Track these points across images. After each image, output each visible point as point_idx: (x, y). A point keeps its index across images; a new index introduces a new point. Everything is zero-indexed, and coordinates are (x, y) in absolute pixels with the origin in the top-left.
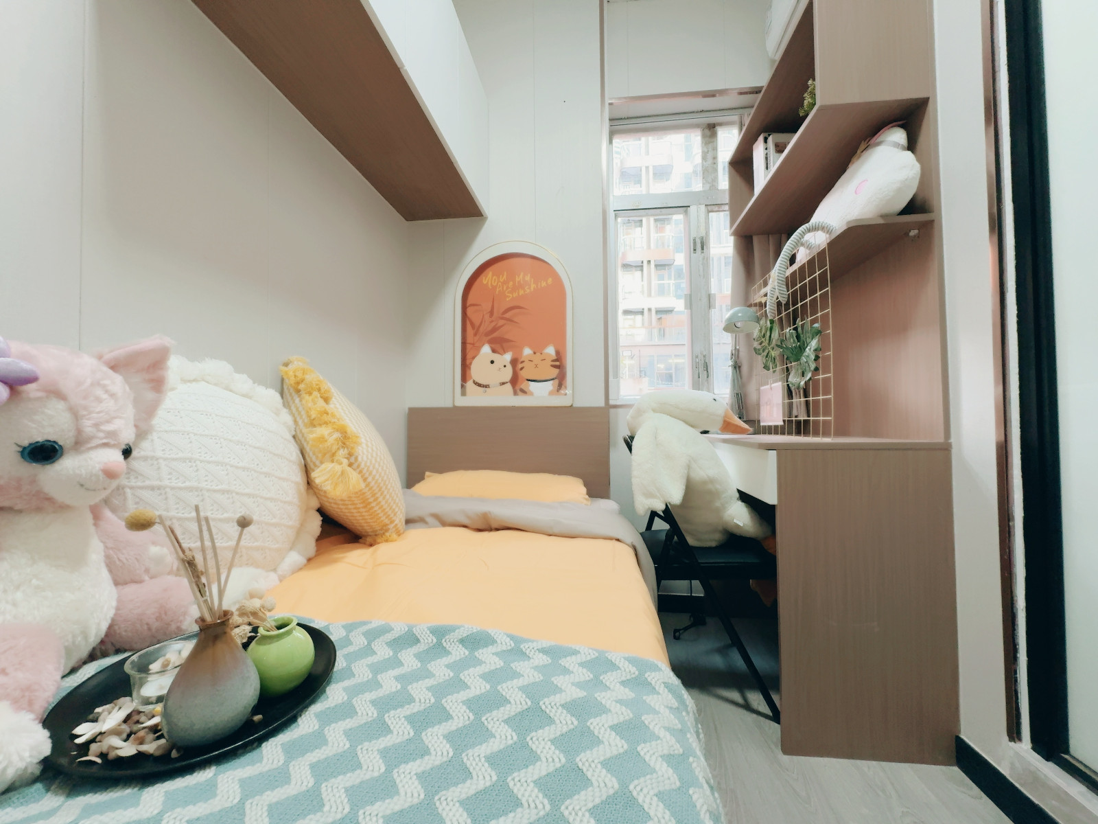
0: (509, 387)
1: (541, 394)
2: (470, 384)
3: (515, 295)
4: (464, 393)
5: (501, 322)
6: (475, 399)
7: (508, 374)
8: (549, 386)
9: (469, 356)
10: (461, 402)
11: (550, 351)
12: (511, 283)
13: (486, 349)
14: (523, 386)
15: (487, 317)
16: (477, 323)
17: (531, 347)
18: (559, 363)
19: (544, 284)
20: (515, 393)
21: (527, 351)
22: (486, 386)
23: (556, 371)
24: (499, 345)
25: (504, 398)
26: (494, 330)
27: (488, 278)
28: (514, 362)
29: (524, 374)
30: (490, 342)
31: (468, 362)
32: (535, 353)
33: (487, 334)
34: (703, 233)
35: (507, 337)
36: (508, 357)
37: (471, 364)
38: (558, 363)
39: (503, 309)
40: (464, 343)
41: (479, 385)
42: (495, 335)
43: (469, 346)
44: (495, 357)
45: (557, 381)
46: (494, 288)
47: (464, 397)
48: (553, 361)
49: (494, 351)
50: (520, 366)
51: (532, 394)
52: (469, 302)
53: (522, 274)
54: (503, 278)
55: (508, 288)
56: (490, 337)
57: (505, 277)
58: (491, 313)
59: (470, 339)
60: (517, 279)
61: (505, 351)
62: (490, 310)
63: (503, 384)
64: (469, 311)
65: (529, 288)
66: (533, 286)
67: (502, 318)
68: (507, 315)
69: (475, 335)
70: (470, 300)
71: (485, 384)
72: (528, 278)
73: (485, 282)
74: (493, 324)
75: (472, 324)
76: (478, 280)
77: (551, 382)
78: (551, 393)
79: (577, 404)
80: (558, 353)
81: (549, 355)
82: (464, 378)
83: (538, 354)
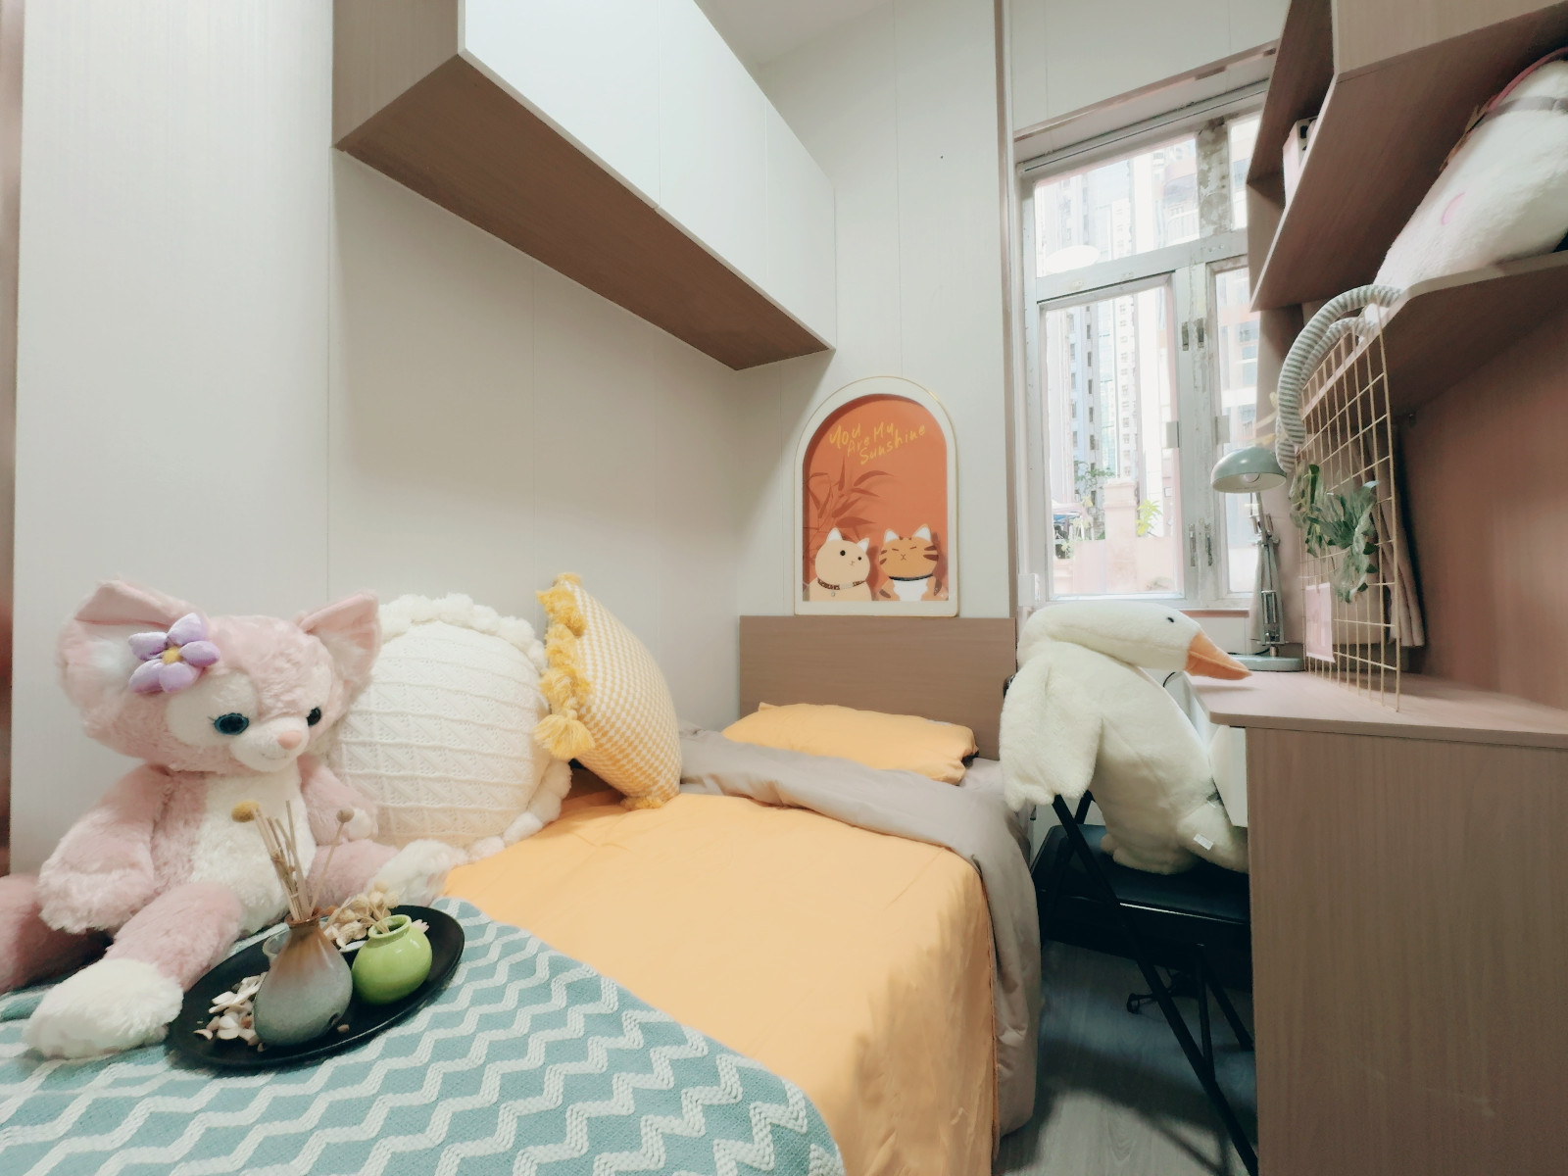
0: (865, 588)
1: (911, 599)
2: (814, 585)
3: (873, 455)
4: (806, 597)
5: (855, 496)
6: (821, 605)
7: (863, 570)
8: (923, 586)
9: (812, 546)
10: (805, 609)
11: (924, 534)
12: (867, 440)
13: (835, 535)
14: (885, 587)
15: (835, 490)
16: (822, 499)
17: (896, 531)
18: (936, 552)
19: (913, 436)
20: (874, 597)
21: (890, 536)
22: (836, 587)
23: (932, 565)
24: (852, 529)
25: (858, 604)
26: (846, 507)
27: (837, 436)
28: (872, 553)
29: (886, 569)
30: (840, 525)
31: (811, 555)
32: (901, 538)
33: (837, 514)
34: (1201, 312)
35: (862, 516)
36: (864, 545)
37: (815, 556)
38: (934, 553)
39: (855, 479)
40: (806, 529)
41: (826, 586)
42: (846, 514)
43: (812, 532)
44: (847, 546)
45: (933, 580)
46: (845, 448)
47: (806, 603)
48: (928, 549)
49: (845, 537)
50: (881, 557)
51: (897, 598)
52: (812, 471)
53: (882, 424)
54: (857, 432)
55: (863, 446)
56: (838, 519)
57: (859, 430)
58: (841, 484)
59: (813, 524)
60: (876, 433)
61: (859, 538)
62: (837, 479)
63: (858, 583)
64: (812, 483)
65: (893, 444)
66: (898, 440)
67: (853, 491)
68: (862, 486)
69: (820, 516)
70: (814, 468)
71: (833, 583)
72: (890, 429)
73: (832, 441)
74: (843, 500)
75: (817, 502)
76: (823, 442)
77: (925, 581)
78: (925, 597)
79: (966, 614)
80: (934, 537)
81: (922, 540)
82: (807, 574)
83: (906, 539)
